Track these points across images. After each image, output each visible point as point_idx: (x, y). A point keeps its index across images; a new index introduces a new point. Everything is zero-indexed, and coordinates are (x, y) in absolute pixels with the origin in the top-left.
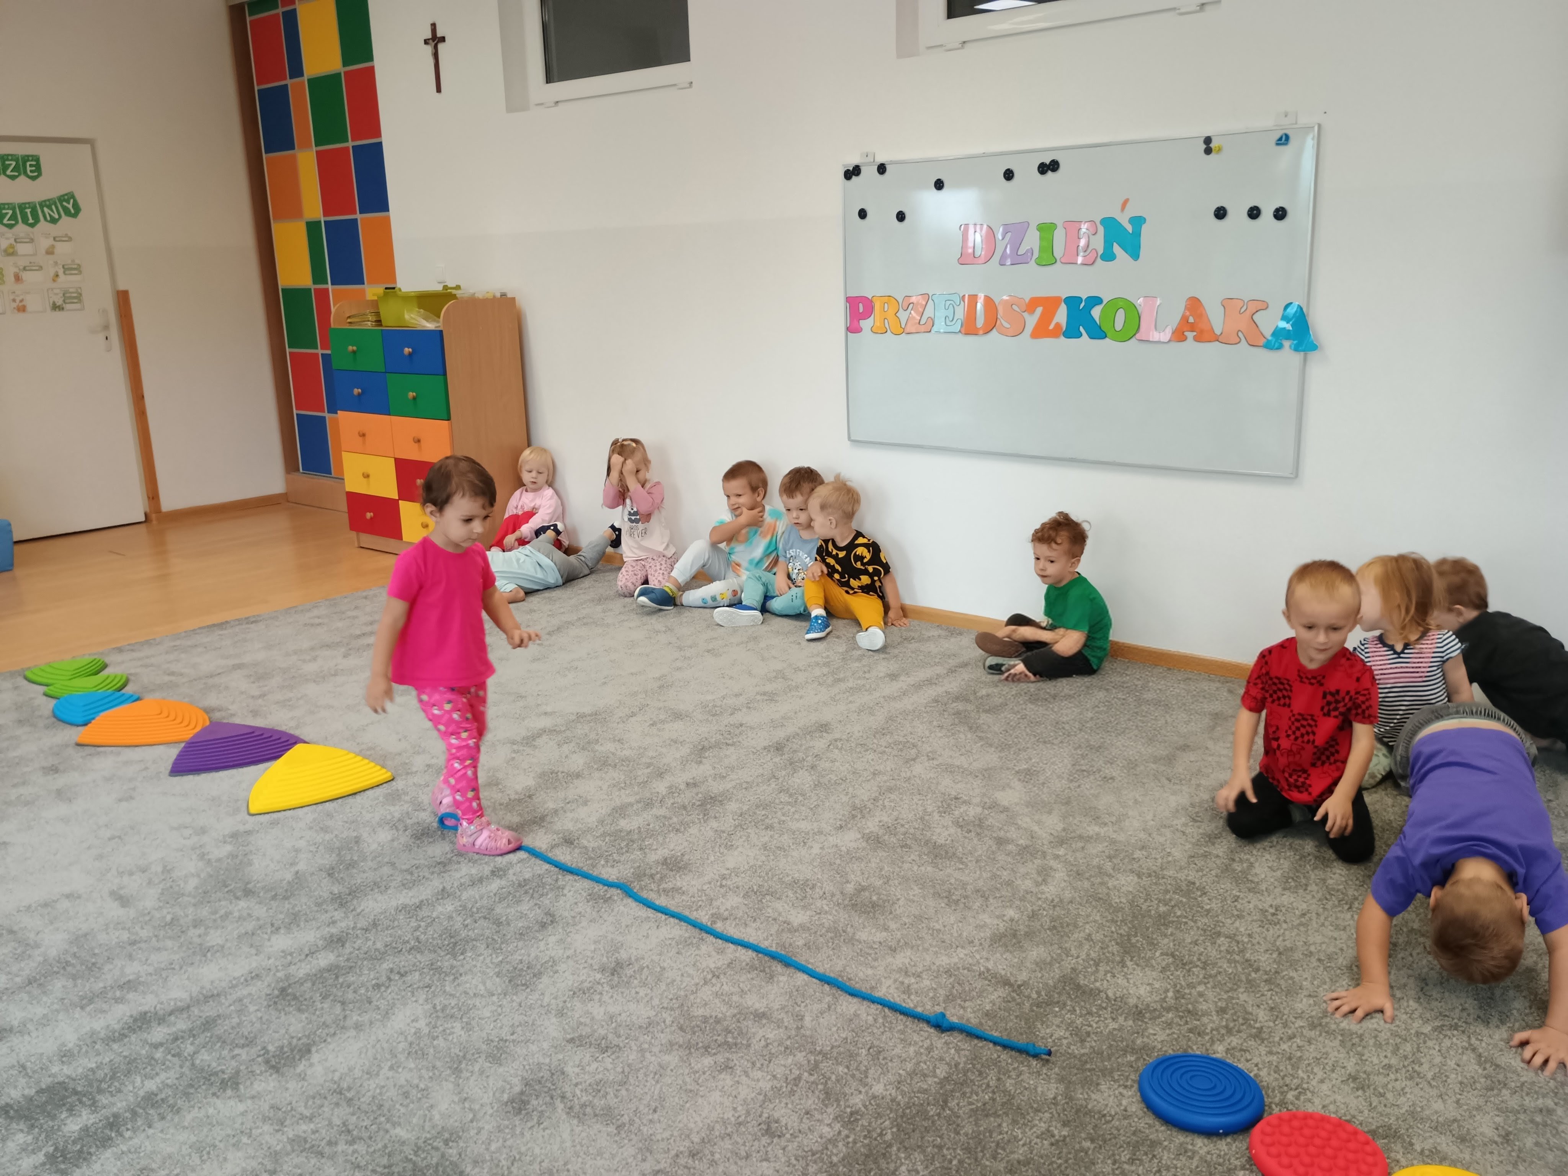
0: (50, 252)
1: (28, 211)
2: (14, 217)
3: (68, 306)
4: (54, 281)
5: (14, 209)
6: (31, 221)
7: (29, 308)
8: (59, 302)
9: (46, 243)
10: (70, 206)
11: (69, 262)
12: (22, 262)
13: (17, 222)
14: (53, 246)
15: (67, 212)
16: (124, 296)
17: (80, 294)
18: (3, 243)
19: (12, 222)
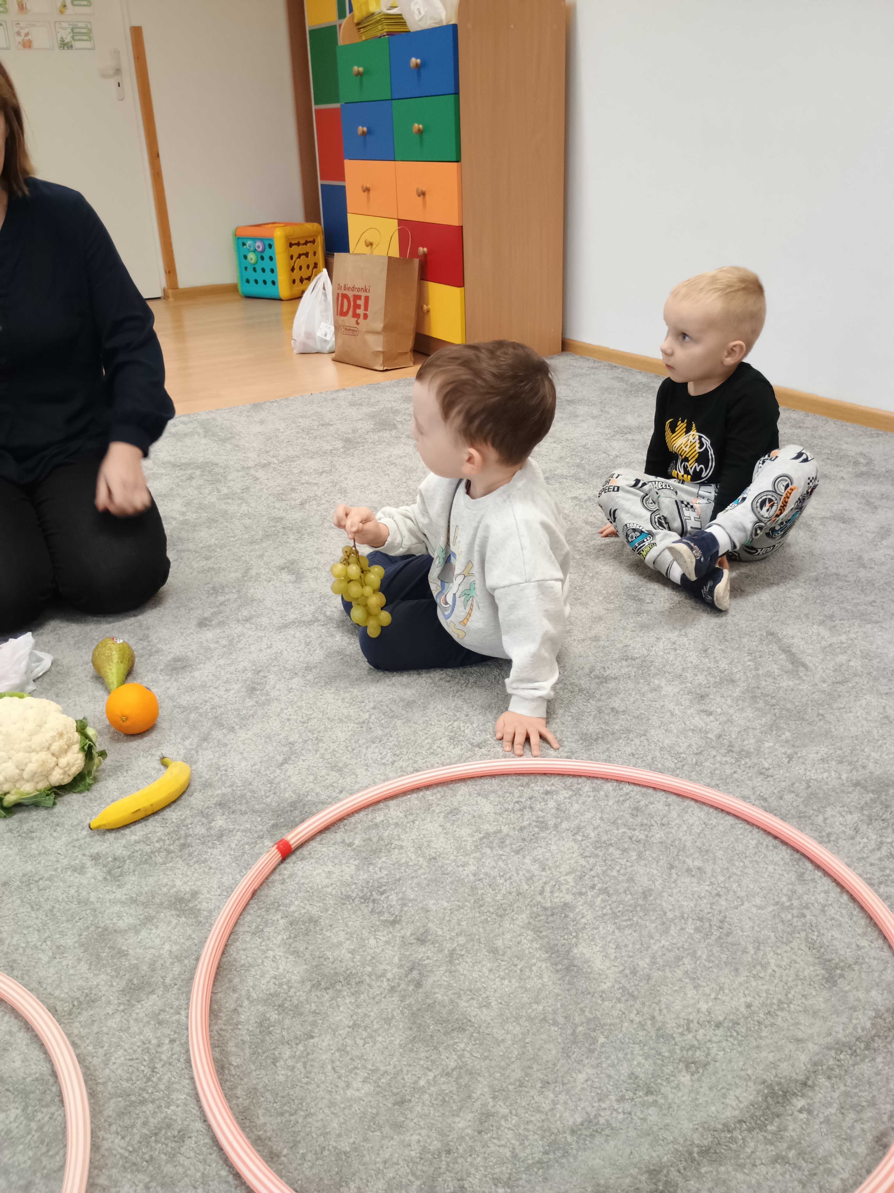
3: (77, 45)
4: (61, 12)
7: (35, 45)
8: (68, 39)
16: (137, 33)
17: (90, 30)
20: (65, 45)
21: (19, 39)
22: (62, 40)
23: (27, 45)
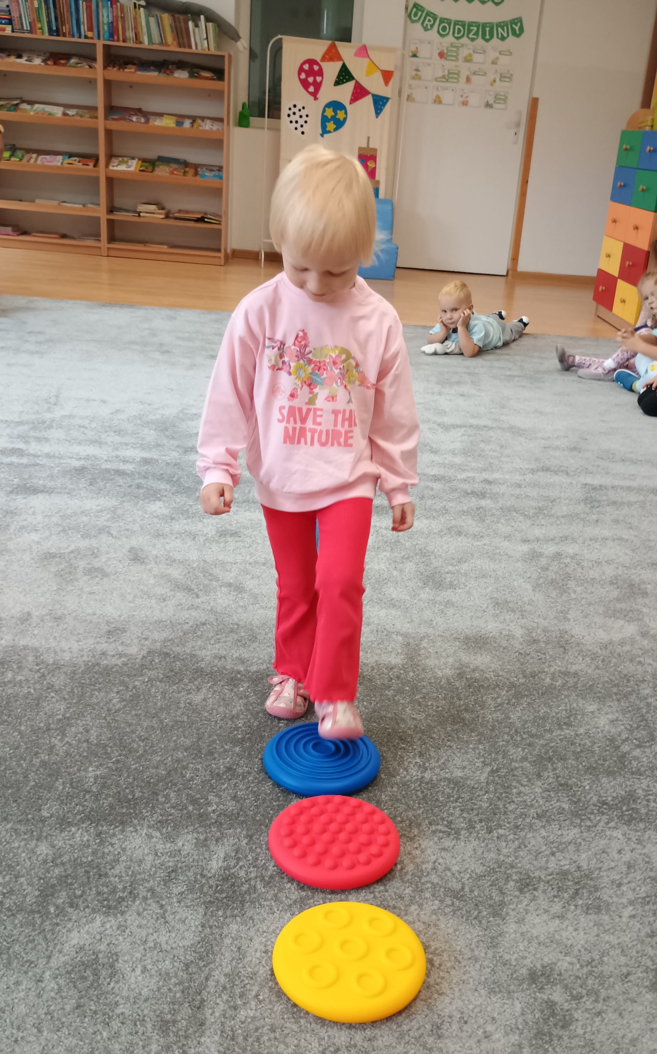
0: (494, 62)
1: (488, 29)
2: (477, 33)
3: (496, 106)
4: (492, 85)
5: (478, 27)
6: (488, 37)
7: (470, 103)
8: (491, 102)
9: (493, 55)
10: (517, 29)
11: (506, 71)
12: (474, 67)
13: (478, 37)
14: (498, 58)
15: (514, 33)
16: (535, 102)
17: (506, 97)
18: (464, 52)
19: (475, 37)
20: (488, 105)
21: (461, 99)
22: (487, 102)
23: (465, 103)
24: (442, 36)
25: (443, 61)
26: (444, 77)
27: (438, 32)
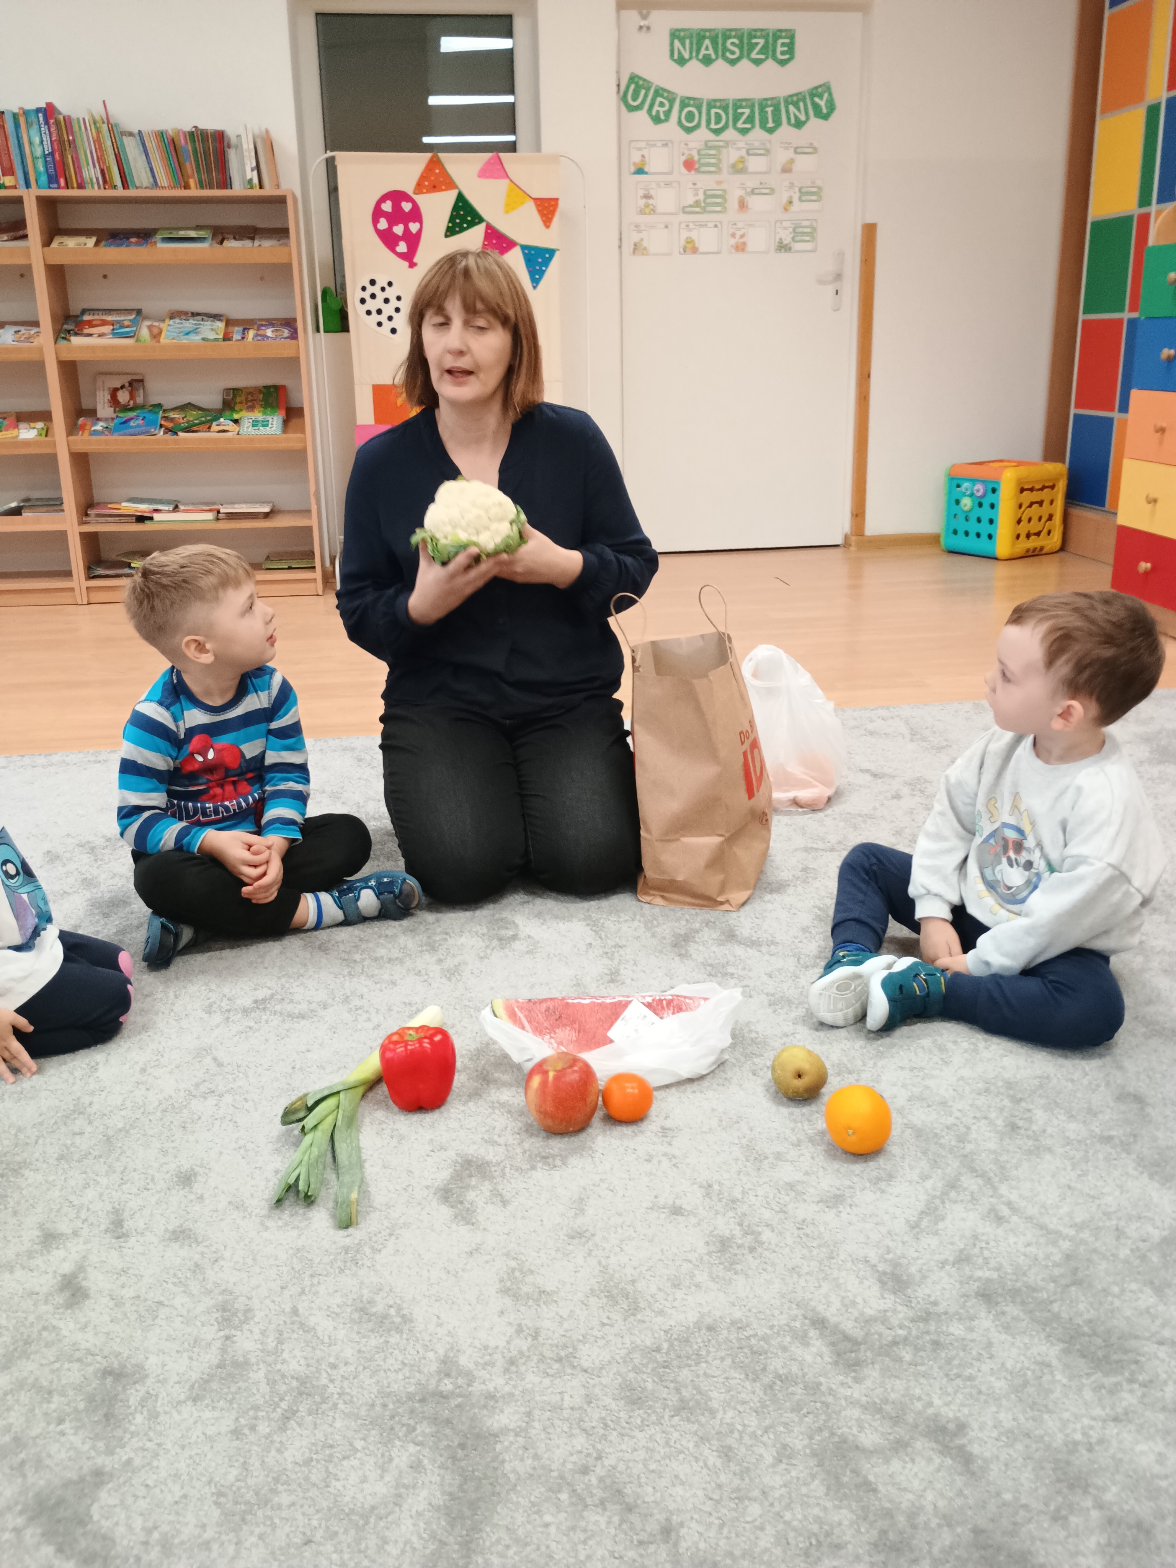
0: (786, 169)
1: (769, 110)
2: (750, 120)
3: (797, 246)
4: (786, 210)
5: (752, 107)
6: (771, 124)
7: (750, 247)
8: (787, 240)
9: (783, 156)
10: (822, 103)
11: (809, 184)
12: (751, 182)
13: (753, 127)
14: (792, 161)
15: (819, 114)
16: (870, 232)
17: (814, 229)
18: (732, 155)
19: (748, 126)
20: (783, 247)
21: (733, 241)
22: (781, 241)
23: (740, 248)
24: (689, 130)
25: (693, 176)
26: (697, 203)
27: (680, 123)
